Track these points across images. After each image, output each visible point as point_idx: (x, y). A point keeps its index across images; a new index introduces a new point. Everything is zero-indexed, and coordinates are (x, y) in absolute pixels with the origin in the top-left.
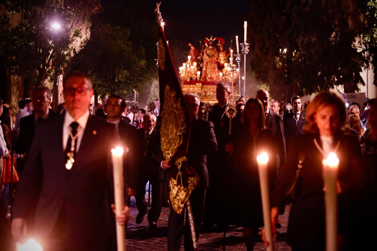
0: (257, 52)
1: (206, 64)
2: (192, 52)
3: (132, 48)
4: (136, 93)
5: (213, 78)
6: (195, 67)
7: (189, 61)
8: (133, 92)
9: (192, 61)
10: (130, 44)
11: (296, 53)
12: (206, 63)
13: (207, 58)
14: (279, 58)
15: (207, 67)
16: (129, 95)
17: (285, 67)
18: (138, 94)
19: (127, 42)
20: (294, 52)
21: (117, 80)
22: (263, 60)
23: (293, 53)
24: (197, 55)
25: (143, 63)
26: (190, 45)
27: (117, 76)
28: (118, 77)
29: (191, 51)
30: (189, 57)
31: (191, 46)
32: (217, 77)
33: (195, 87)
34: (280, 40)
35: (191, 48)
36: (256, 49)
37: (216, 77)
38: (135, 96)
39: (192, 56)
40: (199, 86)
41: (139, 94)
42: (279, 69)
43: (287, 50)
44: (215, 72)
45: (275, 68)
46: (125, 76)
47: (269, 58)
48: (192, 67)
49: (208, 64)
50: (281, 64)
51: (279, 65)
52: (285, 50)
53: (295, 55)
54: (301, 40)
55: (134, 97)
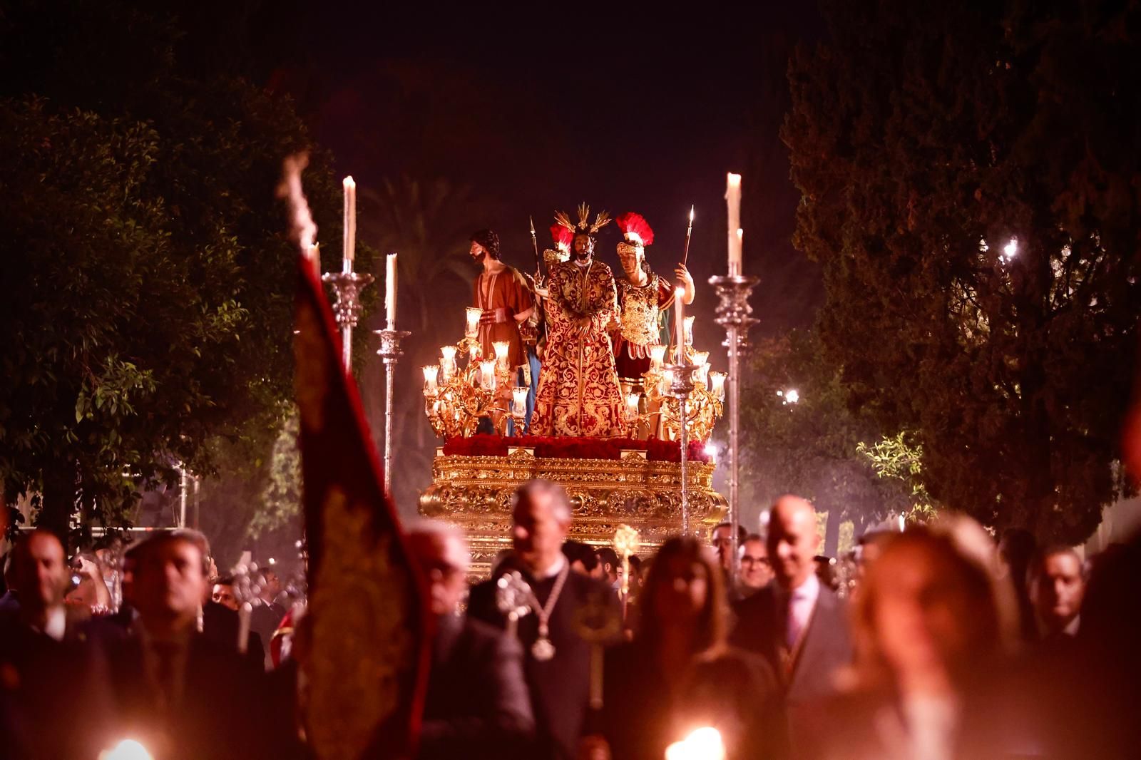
0: (852, 263)
1: (559, 351)
2: (487, 289)
3: (169, 234)
4: (190, 482)
5: (592, 421)
6: (504, 368)
7: (472, 333)
8: (173, 477)
9: (490, 332)
10: (156, 209)
11: (1069, 264)
12: (557, 345)
13: (564, 321)
14: (974, 294)
15: (563, 365)
16: (148, 497)
17: (1011, 340)
18: (197, 485)
19: (137, 203)
20: (1060, 257)
21: (84, 414)
22: (885, 301)
23: (1056, 264)
24: (512, 305)
25: (226, 318)
26: (478, 249)
27: (85, 388)
28: (90, 395)
29: (485, 285)
30: (473, 316)
31: (483, 255)
32: (610, 414)
33: (503, 465)
34: (978, 195)
35: (481, 268)
36: (847, 242)
37: (610, 418)
38: (184, 495)
39: (486, 309)
40: (521, 462)
41: (201, 485)
42: (975, 352)
43: (1019, 244)
44: (603, 388)
45: (949, 344)
46: (130, 393)
47: (919, 292)
48: (487, 368)
49: (565, 349)
50: (983, 322)
51: (976, 332)
52: (1011, 249)
53: (1068, 276)
54: (1082, 199)
55: (178, 504)
